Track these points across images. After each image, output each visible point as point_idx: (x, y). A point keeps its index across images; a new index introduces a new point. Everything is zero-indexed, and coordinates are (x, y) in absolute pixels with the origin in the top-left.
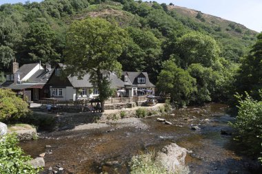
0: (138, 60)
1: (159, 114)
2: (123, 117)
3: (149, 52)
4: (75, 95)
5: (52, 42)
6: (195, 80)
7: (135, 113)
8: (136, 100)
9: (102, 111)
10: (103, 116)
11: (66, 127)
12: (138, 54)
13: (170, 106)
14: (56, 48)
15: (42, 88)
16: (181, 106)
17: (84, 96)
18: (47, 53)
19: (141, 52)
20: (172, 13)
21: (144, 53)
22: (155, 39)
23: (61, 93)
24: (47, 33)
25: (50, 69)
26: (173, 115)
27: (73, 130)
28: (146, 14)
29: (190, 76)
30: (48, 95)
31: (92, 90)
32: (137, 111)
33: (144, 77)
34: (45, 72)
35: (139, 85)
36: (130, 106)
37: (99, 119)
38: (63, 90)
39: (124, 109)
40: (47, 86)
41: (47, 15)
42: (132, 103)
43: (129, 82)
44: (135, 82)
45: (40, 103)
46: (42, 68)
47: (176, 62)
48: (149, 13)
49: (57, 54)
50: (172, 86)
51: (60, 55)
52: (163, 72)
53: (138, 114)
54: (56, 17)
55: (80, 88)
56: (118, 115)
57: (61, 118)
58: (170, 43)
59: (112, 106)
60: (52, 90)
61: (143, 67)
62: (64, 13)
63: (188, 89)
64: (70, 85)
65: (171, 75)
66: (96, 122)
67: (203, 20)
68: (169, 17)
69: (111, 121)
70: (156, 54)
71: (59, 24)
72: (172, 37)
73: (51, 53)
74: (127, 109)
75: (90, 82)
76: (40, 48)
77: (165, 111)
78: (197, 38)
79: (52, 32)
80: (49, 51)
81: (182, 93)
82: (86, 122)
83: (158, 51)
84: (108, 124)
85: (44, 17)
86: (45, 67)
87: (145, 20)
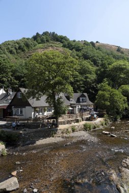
0: (78, 83)
1: (101, 127)
2: (73, 131)
3: (86, 78)
4: (33, 113)
5: (12, 72)
6: (125, 98)
7: (83, 127)
8: (81, 116)
9: (57, 127)
10: (58, 131)
11: (29, 142)
12: (78, 79)
13: (108, 120)
14: (15, 77)
15: (5, 108)
16: (116, 120)
17: (41, 113)
18: (8, 80)
19: (80, 77)
20: (99, 48)
21: (83, 78)
22: (90, 67)
23: (21, 112)
24: (8, 65)
25: (11, 93)
26: (113, 127)
27: (35, 145)
28: (80, 50)
29: (122, 96)
30: (11, 114)
31: (46, 108)
32: (85, 125)
33: (85, 96)
34: (7, 95)
35: (81, 104)
36: (77, 121)
37: (55, 133)
38: (23, 109)
39: (73, 124)
40: (9, 107)
41: (7, 53)
42: (79, 118)
43: (73, 101)
44: (78, 101)
45: (5, 121)
46: (4, 92)
47: (109, 84)
48: (83, 49)
49: (15, 81)
50: (109, 104)
51: (18, 81)
52: (100, 92)
53: (86, 128)
54: (14, 53)
55: (37, 107)
56: (70, 130)
57: (24, 134)
58: (102, 70)
59: (64, 122)
60: (14, 110)
61: (83, 89)
62: (19, 51)
63: (121, 106)
64: (29, 105)
65: (107, 95)
66: (53, 137)
67: (122, 53)
68: (98, 51)
69: (65, 135)
70: (92, 78)
71: (16, 59)
72: (103, 65)
73: (11, 80)
74: (76, 124)
75: (46, 102)
76: (3, 77)
77: (105, 124)
78: (124, 65)
79: (11, 64)
80: (9, 79)
81: (117, 109)
82: (45, 137)
83: (93, 77)
84: (63, 137)
85: (5, 53)
86: (7, 91)
87: (80, 54)
